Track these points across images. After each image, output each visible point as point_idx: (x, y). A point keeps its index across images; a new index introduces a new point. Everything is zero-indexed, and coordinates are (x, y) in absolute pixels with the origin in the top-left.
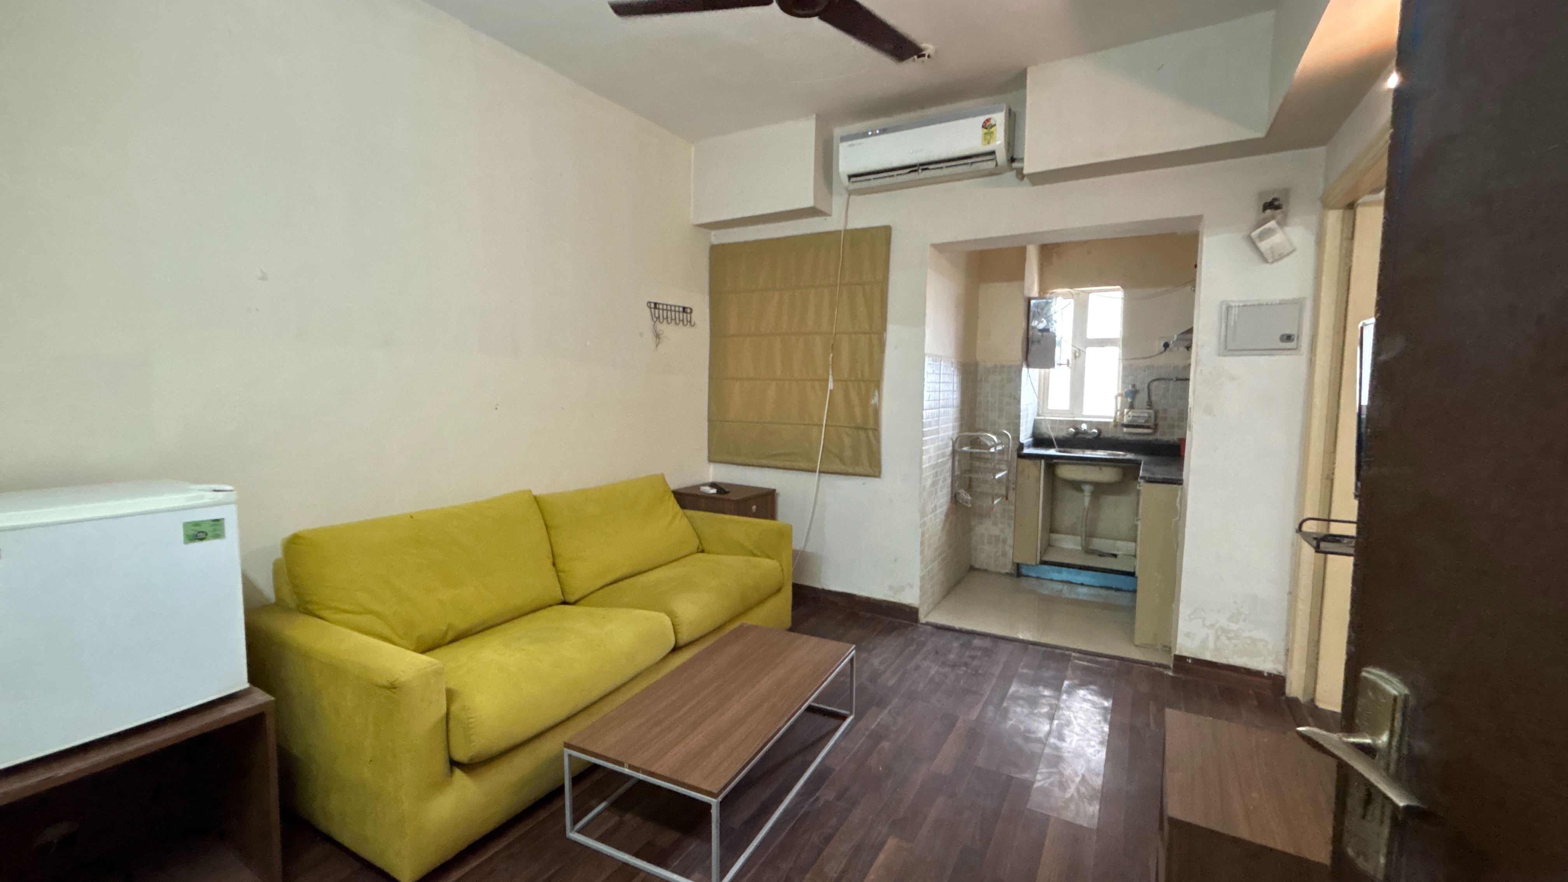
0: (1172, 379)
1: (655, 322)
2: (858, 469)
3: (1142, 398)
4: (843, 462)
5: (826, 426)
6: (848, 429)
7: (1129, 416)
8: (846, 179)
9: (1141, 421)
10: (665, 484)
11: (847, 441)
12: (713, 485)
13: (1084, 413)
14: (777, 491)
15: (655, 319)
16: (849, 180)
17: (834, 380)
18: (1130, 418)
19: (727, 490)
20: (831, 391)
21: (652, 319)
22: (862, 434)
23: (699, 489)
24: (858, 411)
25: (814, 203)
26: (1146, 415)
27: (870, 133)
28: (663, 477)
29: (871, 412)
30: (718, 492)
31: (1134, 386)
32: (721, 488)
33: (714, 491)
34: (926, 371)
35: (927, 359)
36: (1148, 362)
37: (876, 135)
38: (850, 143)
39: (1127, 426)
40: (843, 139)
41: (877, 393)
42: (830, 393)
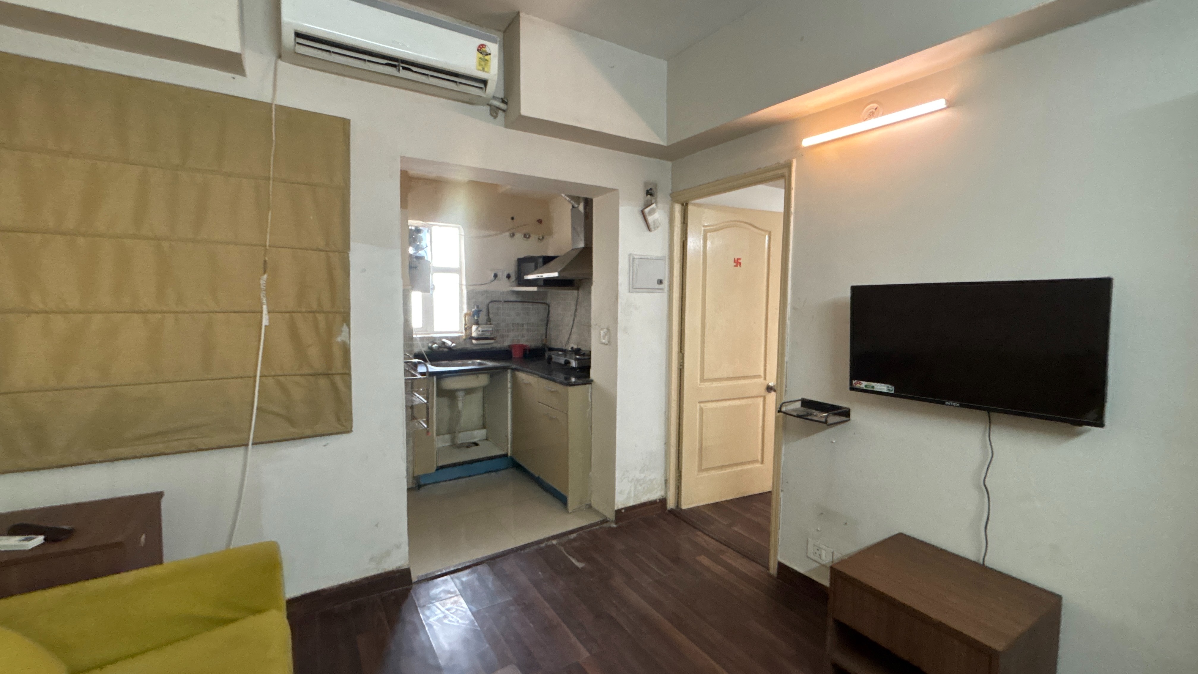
0: (501, 301)
2: (319, 428)
3: (483, 317)
4: (291, 421)
5: (261, 377)
6: (298, 378)
7: (479, 331)
8: (293, 36)
9: (488, 335)
11: (297, 393)
13: (436, 330)
16: (296, 39)
17: (269, 312)
18: (480, 333)
20: (266, 326)
22: (323, 382)
24: (314, 353)
25: (240, 49)
26: (491, 329)
29: (337, 352)
31: (478, 307)
36: (484, 288)
39: (477, 339)
41: (345, 327)
42: (265, 329)
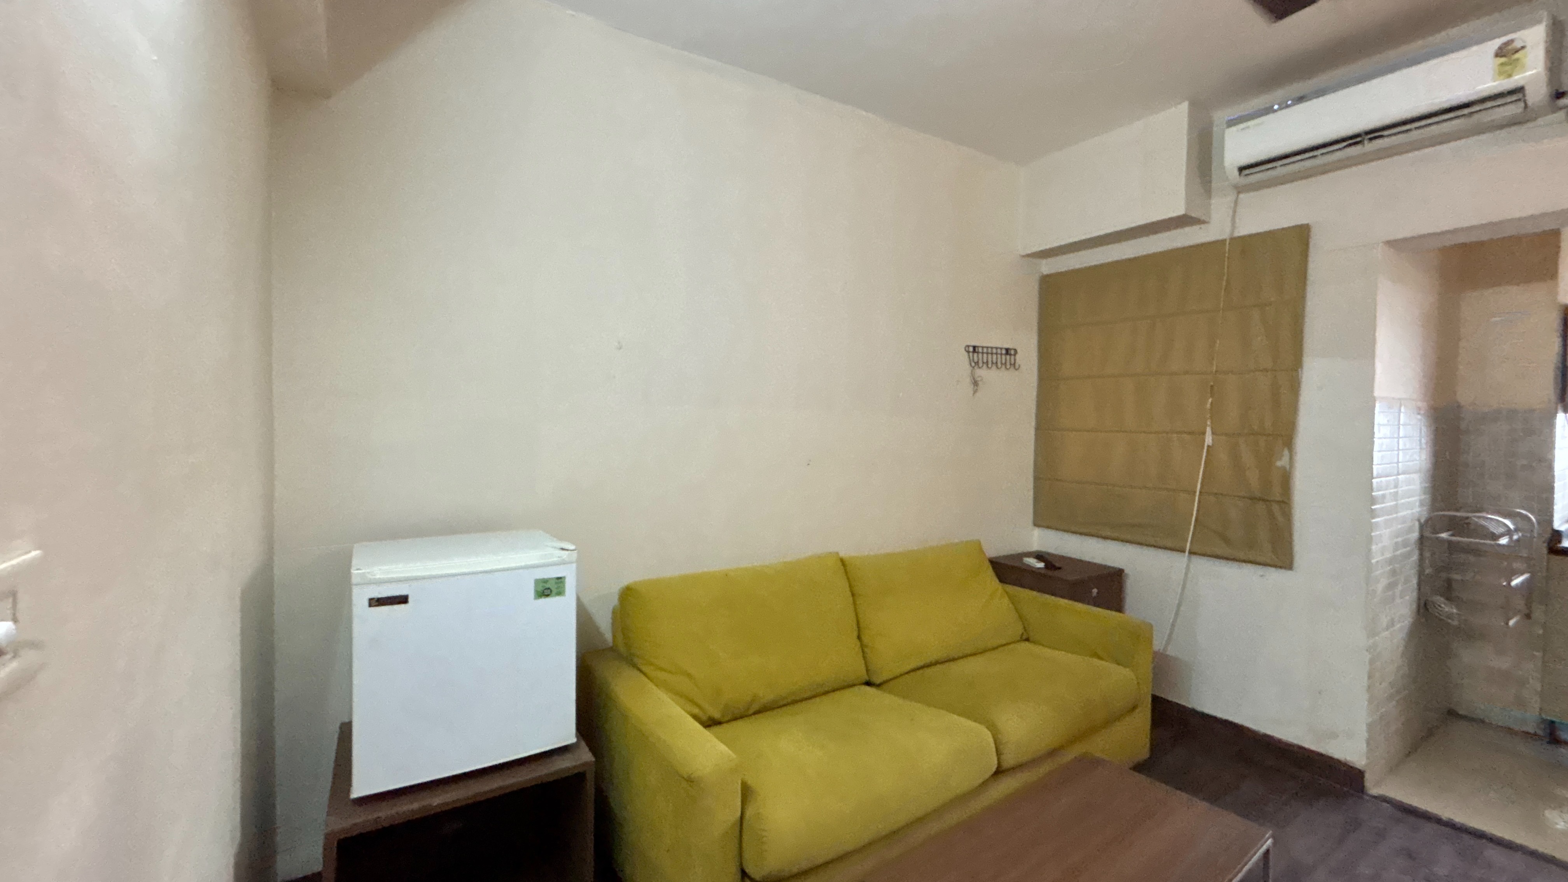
1: (974, 367)
2: (1253, 555)
4: (1227, 541)
5: (1200, 492)
6: (1236, 499)
8: (1236, 173)
10: (981, 551)
11: (1235, 515)
12: (1040, 556)
14: (1126, 571)
15: (973, 364)
16: (1240, 174)
17: (1213, 433)
19: (1057, 565)
21: (971, 364)
22: (1261, 507)
23: (1022, 560)
24: (1253, 475)
25: (1187, 209)
27: (1276, 107)
28: (979, 543)
29: (1277, 478)
30: (1046, 567)
32: (1050, 561)
33: (1041, 565)
34: (1376, 423)
35: (1377, 405)
37: (1288, 106)
38: (1242, 126)
40: (1232, 123)
41: (1286, 452)
42: (1208, 450)
